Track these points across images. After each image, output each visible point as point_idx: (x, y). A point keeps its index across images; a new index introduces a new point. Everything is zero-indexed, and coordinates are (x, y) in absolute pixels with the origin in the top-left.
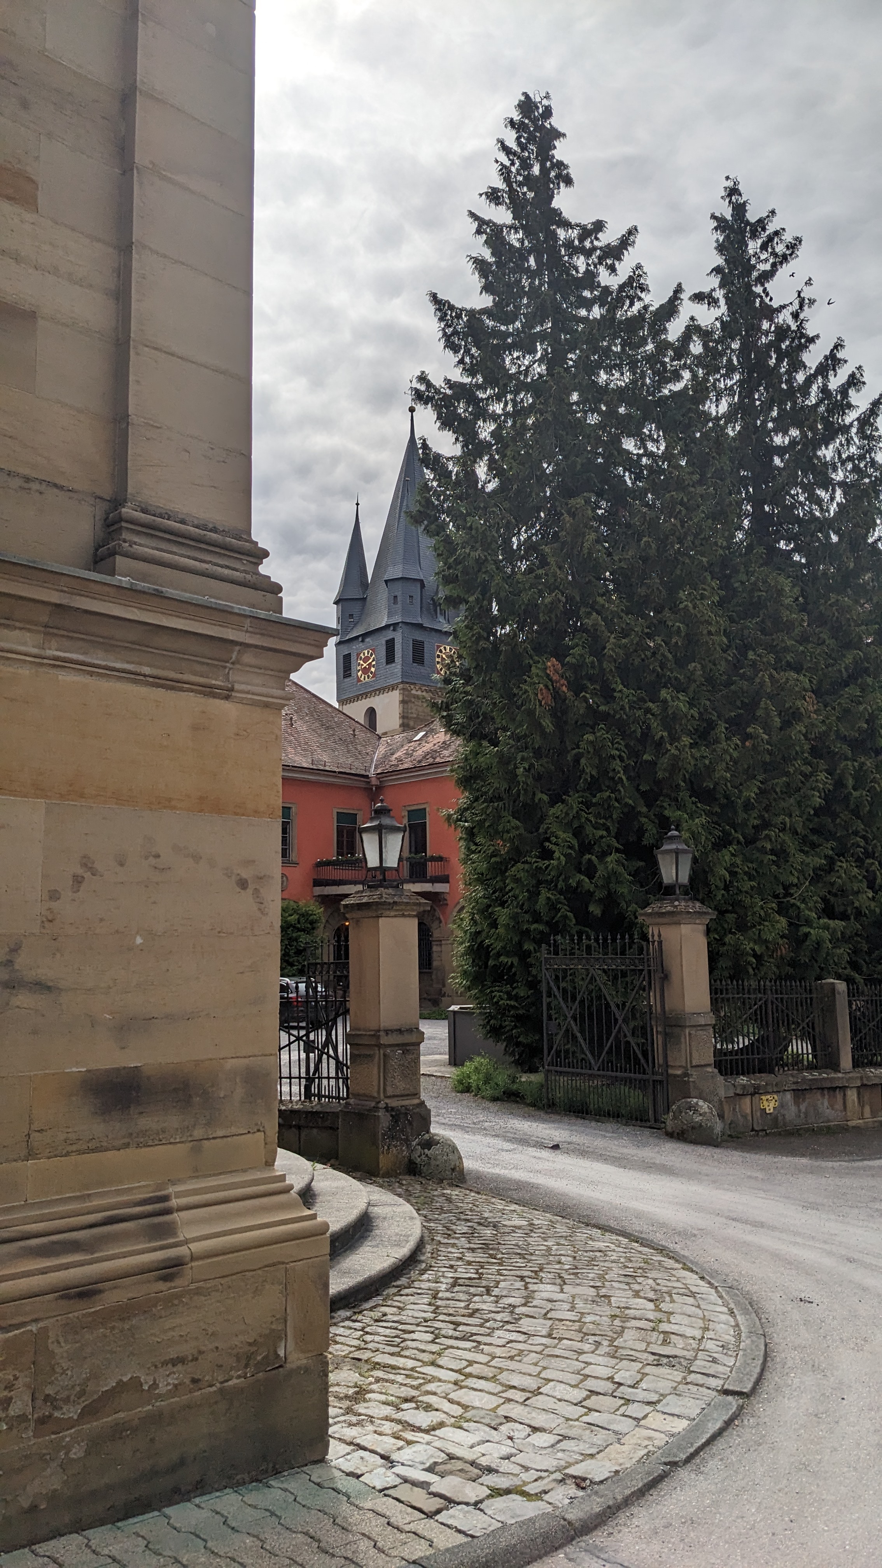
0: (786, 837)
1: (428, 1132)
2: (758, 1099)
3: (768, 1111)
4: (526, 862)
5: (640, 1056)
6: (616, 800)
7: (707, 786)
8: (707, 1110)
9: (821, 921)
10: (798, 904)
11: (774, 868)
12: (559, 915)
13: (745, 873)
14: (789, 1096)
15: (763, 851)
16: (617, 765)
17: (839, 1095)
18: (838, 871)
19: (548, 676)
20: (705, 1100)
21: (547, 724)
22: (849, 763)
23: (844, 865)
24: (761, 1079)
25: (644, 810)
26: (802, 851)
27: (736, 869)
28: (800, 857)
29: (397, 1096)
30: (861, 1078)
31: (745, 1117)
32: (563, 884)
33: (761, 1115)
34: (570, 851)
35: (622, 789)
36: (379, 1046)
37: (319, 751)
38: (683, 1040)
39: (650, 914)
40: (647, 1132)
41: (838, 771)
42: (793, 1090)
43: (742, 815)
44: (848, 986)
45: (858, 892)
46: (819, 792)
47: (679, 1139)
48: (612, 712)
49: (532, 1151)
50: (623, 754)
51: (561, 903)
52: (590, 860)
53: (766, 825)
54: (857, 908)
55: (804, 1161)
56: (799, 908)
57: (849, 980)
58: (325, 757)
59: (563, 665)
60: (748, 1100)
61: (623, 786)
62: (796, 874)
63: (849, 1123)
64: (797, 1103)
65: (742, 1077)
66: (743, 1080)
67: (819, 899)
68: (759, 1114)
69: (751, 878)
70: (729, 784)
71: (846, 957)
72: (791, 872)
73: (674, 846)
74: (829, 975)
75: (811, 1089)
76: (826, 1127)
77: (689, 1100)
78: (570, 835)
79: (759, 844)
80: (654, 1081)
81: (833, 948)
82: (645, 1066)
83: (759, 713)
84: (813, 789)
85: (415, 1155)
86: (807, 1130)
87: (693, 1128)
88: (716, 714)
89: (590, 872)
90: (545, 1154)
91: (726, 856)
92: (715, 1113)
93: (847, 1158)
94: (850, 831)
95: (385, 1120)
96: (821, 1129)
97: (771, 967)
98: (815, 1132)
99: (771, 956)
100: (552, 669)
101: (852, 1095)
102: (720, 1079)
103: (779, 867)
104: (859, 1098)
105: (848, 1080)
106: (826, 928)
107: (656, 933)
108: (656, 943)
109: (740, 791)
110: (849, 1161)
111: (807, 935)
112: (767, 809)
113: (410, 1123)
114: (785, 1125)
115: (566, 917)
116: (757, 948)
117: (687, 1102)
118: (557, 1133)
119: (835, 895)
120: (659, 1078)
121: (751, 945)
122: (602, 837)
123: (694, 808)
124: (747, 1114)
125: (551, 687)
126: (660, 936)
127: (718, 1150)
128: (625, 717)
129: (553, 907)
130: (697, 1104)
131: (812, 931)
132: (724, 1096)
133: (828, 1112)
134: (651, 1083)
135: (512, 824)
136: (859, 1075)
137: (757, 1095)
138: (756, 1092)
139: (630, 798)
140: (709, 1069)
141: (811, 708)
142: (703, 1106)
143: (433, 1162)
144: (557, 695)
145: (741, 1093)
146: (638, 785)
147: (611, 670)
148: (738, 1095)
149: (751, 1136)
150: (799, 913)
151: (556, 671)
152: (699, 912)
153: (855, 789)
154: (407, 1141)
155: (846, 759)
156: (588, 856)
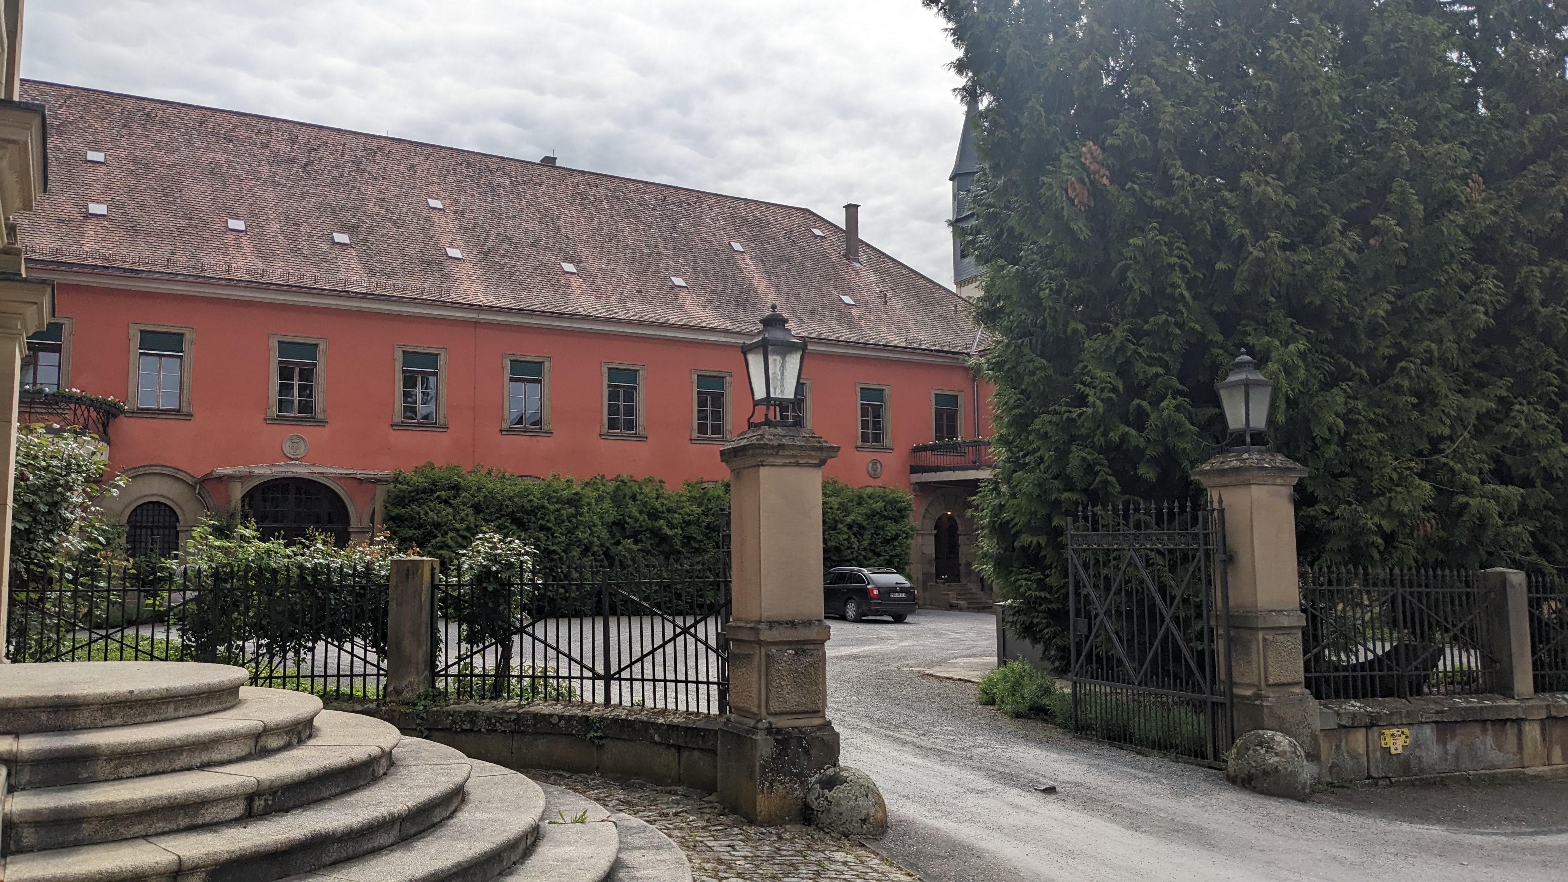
0: (1434, 372)
1: (835, 764)
2: (1376, 734)
3: (1393, 751)
4: (1056, 413)
5: (1194, 667)
6: (1176, 324)
7: (1310, 303)
8: (1287, 748)
9: (1488, 487)
10: (1451, 463)
11: (1415, 414)
12: (1098, 479)
13: (1371, 421)
14: (1428, 731)
15: (1398, 390)
16: (1176, 277)
17: (1511, 731)
18: (1514, 418)
19: (1083, 165)
20: (1286, 732)
21: (1082, 228)
22: (1534, 268)
23: (1524, 408)
24: (1384, 706)
25: (1219, 338)
26: (1460, 391)
27: (1355, 417)
28: (1456, 398)
29: (787, 713)
30: (1548, 707)
31: (1355, 757)
32: (1102, 440)
33: (1383, 758)
34: (1112, 395)
35: (1184, 310)
36: (760, 643)
37: (915, 329)
38: (1254, 647)
39: (1207, 473)
40: (1201, 772)
41: (1518, 280)
42: (1436, 722)
43: (1366, 343)
44: (1528, 575)
45: (1549, 446)
46: (1484, 305)
47: (1244, 786)
48: (1170, 208)
49: (1014, 795)
50: (1186, 263)
51: (1098, 464)
52: (1139, 406)
53: (1404, 354)
54: (1544, 468)
55: (1436, 832)
56: (1452, 470)
57: (1532, 571)
58: (921, 336)
59: (1103, 149)
60: (1361, 735)
61: (1186, 304)
62: (1448, 422)
63: (1527, 771)
64: (1442, 740)
65: (1353, 702)
66: (1355, 706)
67: (1484, 457)
68: (1378, 754)
69: (1379, 427)
70: (1345, 299)
71: (1527, 538)
72: (1441, 420)
73: (1243, 376)
74: (1500, 562)
75: (1464, 721)
76: (1488, 775)
77: (1261, 732)
78: (1112, 374)
79: (1392, 382)
80: (1213, 703)
81: (1505, 526)
82: (1201, 682)
83: (1392, 198)
84: (1475, 302)
85: (812, 797)
86: (1457, 780)
87: (1266, 773)
88: (1328, 207)
89: (1140, 421)
90: (1030, 800)
91: (1338, 397)
92: (1300, 751)
93: (1509, 830)
94: (1537, 364)
95: (764, 746)
96: (1480, 778)
97: (1409, 551)
98: (1469, 782)
99: (1411, 535)
100: (1088, 156)
101: (1532, 732)
102: (1313, 704)
103: (1422, 413)
104: (1543, 734)
105: (1525, 710)
106: (1496, 497)
107: (1216, 499)
108: (1216, 513)
109: (1363, 309)
110: (1514, 834)
111: (1465, 506)
112: (1405, 334)
113: (807, 751)
114: (1422, 770)
115: (1106, 482)
116: (1384, 523)
117: (1258, 736)
118: (1066, 768)
119: (1513, 453)
120: (1220, 699)
121: (1376, 519)
122: (1157, 375)
123: (1291, 331)
124: (1360, 755)
125: (1087, 180)
126: (1220, 502)
127: (1300, 807)
128: (1187, 211)
129: (1089, 469)
130: (1273, 739)
131: (1472, 502)
132: (1319, 729)
133: (1494, 756)
134: (1209, 705)
135: (1036, 364)
136: (1542, 703)
137: (1375, 728)
138: (1373, 723)
139: (1197, 322)
140: (1297, 690)
141: (1475, 196)
142: (1282, 741)
143: (834, 809)
144: (1097, 191)
145: (1350, 724)
146: (1212, 305)
147: (1169, 150)
148: (1345, 727)
149: (1363, 786)
150: (1454, 475)
151: (1094, 160)
152: (1279, 468)
153: (1544, 304)
154: (801, 777)
155: (1531, 262)
156: (1136, 401)
